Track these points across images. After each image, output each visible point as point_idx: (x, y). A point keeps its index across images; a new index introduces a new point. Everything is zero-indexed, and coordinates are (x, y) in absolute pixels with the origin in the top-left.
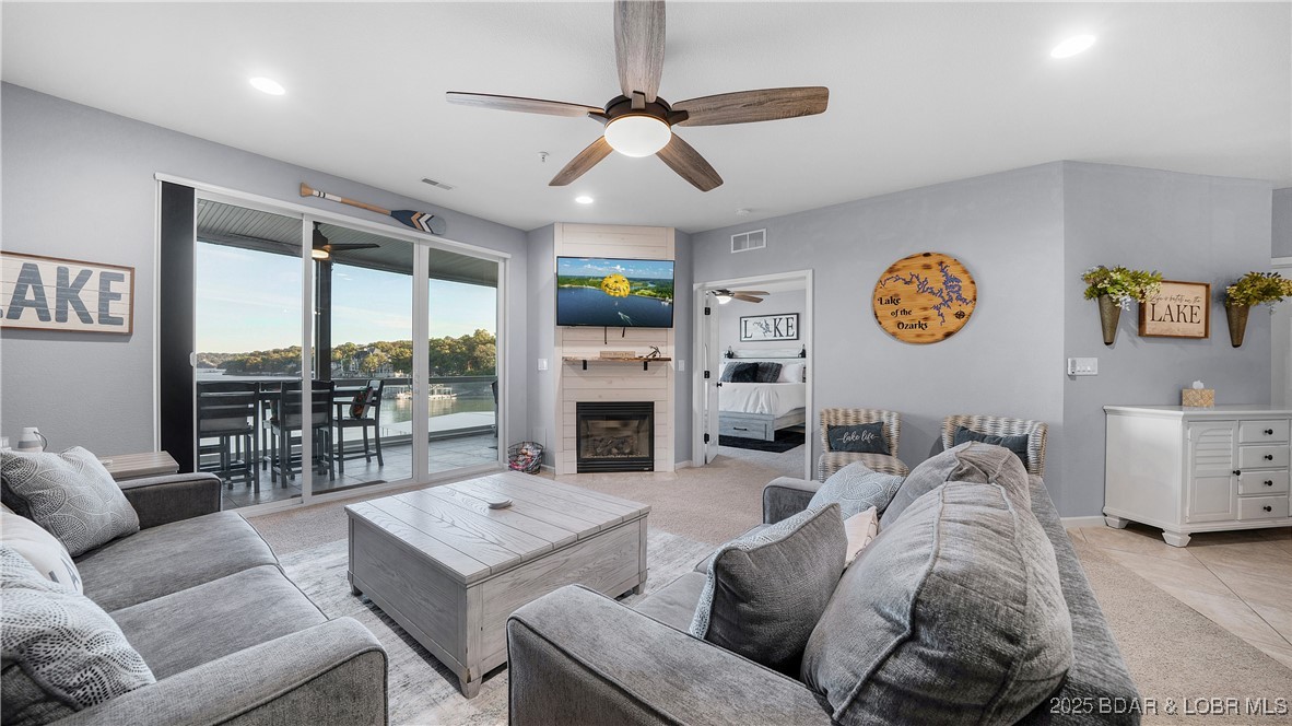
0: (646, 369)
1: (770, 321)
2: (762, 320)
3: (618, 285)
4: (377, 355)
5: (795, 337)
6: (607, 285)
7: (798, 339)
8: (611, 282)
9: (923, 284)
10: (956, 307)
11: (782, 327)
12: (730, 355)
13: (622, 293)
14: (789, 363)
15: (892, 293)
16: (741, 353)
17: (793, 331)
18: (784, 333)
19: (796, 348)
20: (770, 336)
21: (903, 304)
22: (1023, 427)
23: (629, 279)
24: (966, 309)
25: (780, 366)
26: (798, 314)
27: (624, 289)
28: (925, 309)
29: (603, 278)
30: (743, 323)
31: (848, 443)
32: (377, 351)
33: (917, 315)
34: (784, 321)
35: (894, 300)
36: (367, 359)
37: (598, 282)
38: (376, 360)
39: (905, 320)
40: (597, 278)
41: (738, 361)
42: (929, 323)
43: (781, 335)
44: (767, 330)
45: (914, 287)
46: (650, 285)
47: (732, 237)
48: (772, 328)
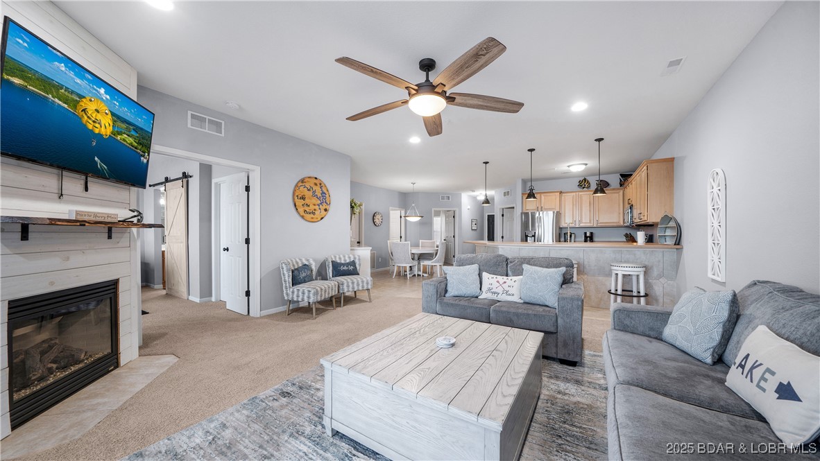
0: (110, 237)
3: (99, 117)
6: (84, 110)
8: (91, 107)
9: (314, 192)
10: (325, 206)
13: (103, 131)
15: (302, 194)
21: (307, 201)
22: (349, 258)
23: (113, 114)
24: (327, 207)
27: (104, 126)
28: (315, 205)
29: (81, 97)
31: (304, 278)
33: (312, 207)
35: (303, 198)
37: (74, 99)
39: (307, 209)
40: (72, 92)
42: (316, 212)
45: (311, 193)
46: (133, 133)
47: (190, 113)
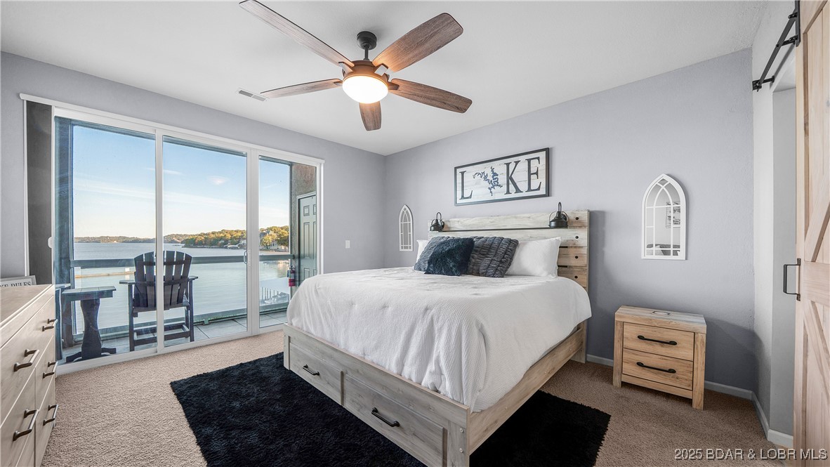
1: (500, 168)
2: (486, 169)
4: (271, 235)
5: (543, 191)
7: (548, 194)
11: (520, 176)
12: (439, 227)
14: (531, 238)
16: (455, 224)
17: (539, 182)
18: (523, 186)
19: (545, 211)
20: (500, 193)
25: (513, 245)
26: (547, 151)
30: (459, 176)
32: (271, 232)
34: (523, 166)
36: (265, 238)
38: (270, 238)
41: (451, 235)
43: (518, 190)
44: (494, 183)
48: (502, 179)
